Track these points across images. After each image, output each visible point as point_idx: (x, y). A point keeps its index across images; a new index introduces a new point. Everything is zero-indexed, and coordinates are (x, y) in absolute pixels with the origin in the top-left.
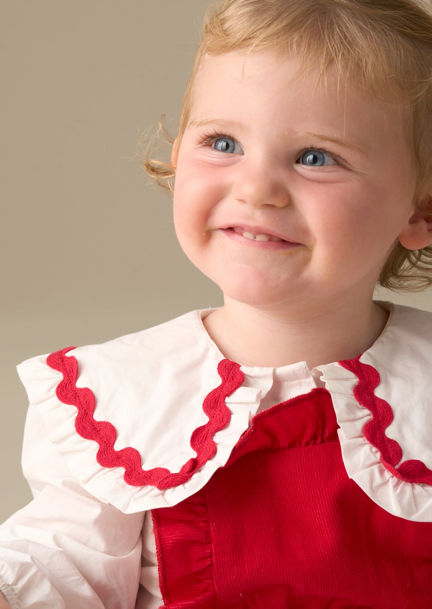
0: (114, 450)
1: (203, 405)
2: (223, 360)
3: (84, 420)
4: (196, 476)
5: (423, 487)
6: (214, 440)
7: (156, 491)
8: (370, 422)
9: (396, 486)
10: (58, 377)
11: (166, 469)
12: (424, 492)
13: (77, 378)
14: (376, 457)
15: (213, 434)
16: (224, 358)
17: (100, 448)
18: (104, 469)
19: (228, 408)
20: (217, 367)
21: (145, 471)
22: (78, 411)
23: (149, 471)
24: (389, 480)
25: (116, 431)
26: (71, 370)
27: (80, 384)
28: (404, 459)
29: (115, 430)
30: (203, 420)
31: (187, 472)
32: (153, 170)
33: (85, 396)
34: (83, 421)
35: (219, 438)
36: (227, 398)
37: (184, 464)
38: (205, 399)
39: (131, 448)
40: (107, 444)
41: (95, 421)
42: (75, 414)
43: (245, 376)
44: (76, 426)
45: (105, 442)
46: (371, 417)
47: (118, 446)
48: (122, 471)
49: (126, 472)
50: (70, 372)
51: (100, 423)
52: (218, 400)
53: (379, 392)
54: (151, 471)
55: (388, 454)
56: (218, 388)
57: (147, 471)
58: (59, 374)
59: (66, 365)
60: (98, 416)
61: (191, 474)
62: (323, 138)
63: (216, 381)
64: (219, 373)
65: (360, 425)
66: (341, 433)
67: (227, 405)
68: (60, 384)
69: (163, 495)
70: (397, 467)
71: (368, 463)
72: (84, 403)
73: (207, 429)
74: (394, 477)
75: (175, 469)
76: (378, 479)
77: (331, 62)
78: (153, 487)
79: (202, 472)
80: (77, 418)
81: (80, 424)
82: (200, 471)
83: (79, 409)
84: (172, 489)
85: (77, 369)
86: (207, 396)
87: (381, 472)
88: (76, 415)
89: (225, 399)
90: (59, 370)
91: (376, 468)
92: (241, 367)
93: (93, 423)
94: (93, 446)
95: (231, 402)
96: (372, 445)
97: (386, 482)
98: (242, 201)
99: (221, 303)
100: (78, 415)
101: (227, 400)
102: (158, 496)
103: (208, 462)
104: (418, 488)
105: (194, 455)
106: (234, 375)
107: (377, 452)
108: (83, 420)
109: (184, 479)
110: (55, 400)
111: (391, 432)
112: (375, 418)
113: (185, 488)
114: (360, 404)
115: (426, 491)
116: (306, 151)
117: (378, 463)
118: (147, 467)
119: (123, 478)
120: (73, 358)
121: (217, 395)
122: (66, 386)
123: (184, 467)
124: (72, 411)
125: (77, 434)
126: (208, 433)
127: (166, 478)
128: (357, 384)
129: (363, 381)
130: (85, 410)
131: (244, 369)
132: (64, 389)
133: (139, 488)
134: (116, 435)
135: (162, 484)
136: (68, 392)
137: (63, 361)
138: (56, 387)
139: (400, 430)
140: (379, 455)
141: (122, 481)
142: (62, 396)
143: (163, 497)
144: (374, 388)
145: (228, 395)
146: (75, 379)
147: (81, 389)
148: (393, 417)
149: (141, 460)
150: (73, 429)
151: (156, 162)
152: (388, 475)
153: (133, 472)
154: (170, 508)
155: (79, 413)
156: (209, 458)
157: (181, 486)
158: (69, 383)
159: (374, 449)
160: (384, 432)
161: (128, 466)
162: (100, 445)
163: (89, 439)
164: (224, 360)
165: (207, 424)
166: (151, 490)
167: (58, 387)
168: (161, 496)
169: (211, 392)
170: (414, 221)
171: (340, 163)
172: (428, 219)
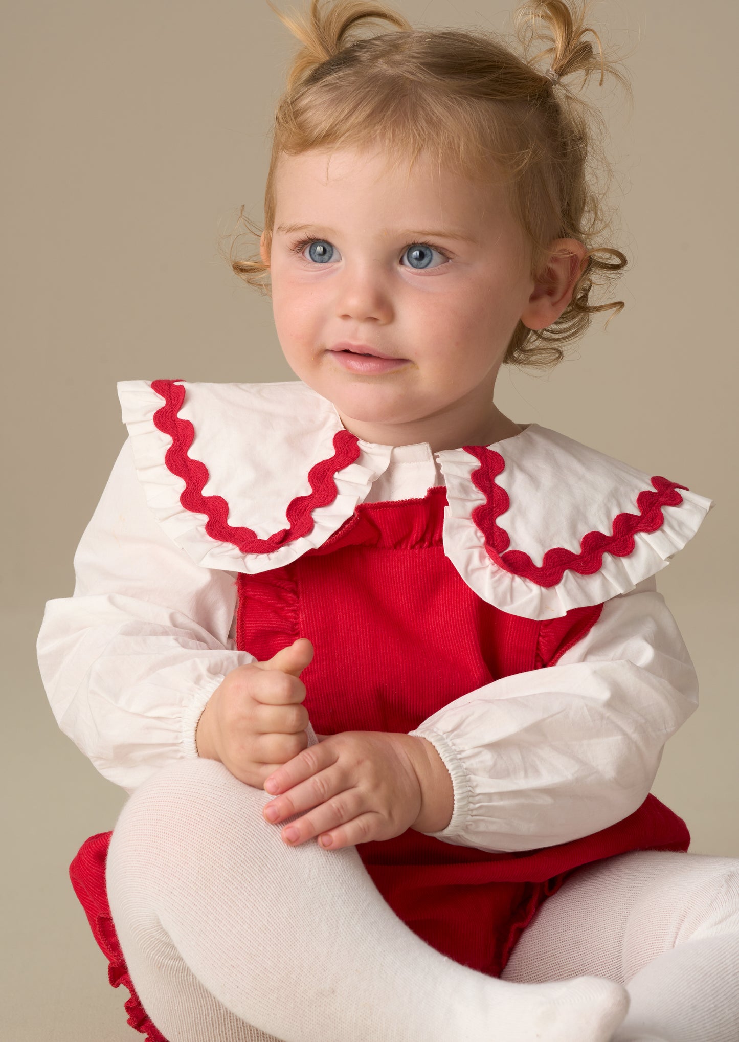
0: (201, 494)
1: (310, 473)
2: (341, 431)
3: (177, 453)
4: (283, 550)
5: (524, 581)
6: (313, 516)
7: (237, 551)
8: (482, 506)
9: (494, 574)
10: (160, 402)
11: (254, 532)
12: (524, 587)
13: (180, 409)
14: (479, 541)
15: (313, 509)
16: (344, 429)
17: (187, 488)
18: (185, 511)
19: (336, 486)
20: (333, 437)
21: (230, 527)
22: (172, 443)
23: (234, 528)
24: (488, 566)
25: (208, 475)
26: (176, 399)
27: (182, 415)
28: (510, 549)
29: (208, 473)
30: (305, 490)
31: (275, 543)
32: (241, 268)
33: (184, 429)
34: (175, 455)
36: (337, 473)
37: (275, 533)
38: (313, 468)
39: (220, 497)
40: (195, 486)
41: (188, 457)
42: (168, 444)
43: (361, 452)
44: (166, 457)
45: (194, 484)
46: (485, 502)
47: (207, 491)
48: (204, 518)
49: (209, 521)
50: (175, 401)
51: (194, 461)
52: (327, 473)
53: (500, 480)
54: (237, 529)
55: (494, 541)
56: (329, 459)
57: (232, 527)
58: (162, 400)
59: (172, 393)
60: (193, 454)
61: (279, 545)
63: (329, 452)
64: (334, 444)
65: (471, 506)
66: (447, 511)
67: (336, 482)
68: (160, 410)
69: (244, 558)
70: (501, 555)
71: (469, 544)
72: (182, 435)
73: (308, 502)
74: (495, 565)
75: (263, 535)
76: (476, 561)
78: (235, 546)
79: (292, 547)
80: (169, 449)
81: (171, 457)
82: (289, 545)
83: (174, 441)
84: (254, 555)
85: (183, 399)
86: (316, 465)
87: (481, 558)
88: (169, 446)
89: (334, 473)
90: (163, 396)
91: (476, 553)
92: (358, 441)
93: (186, 459)
94: (180, 484)
95: (340, 478)
96: (478, 529)
97: (485, 568)
100: (172, 447)
101: (336, 475)
102: (238, 558)
103: (301, 539)
104: (518, 579)
105: (287, 526)
106: (349, 449)
107: (481, 536)
108: (175, 453)
109: (271, 549)
110: (151, 425)
111: (502, 522)
112: (489, 504)
113: (270, 559)
114: (476, 487)
115: (527, 586)
117: (481, 547)
118: (232, 522)
119: (205, 527)
120: (182, 387)
121: (326, 467)
122: (166, 413)
123: (274, 535)
124: (166, 441)
125: (165, 466)
126: (308, 507)
127: (252, 542)
128: (477, 469)
129: (485, 466)
130: (180, 444)
132: (164, 416)
133: (220, 542)
134: (207, 480)
135: (246, 547)
136: (167, 420)
137: (170, 387)
138: (155, 411)
139: (513, 522)
140: (483, 539)
141: (203, 530)
142: (160, 422)
143: (244, 561)
144: (496, 475)
145: (338, 470)
146: (178, 408)
147: (182, 421)
148: (509, 506)
149: (228, 513)
150: (162, 459)
152: (488, 561)
153: (217, 524)
154: (249, 575)
155: (173, 445)
156: (303, 535)
157: (265, 555)
158: (170, 411)
159: (480, 533)
160: (495, 519)
161: (212, 516)
162: (188, 485)
163: (177, 475)
164: (343, 431)
165: (309, 496)
167: (158, 412)
168: (241, 559)
169: (321, 463)
170: (534, 298)
171: (446, 255)
172: (551, 293)
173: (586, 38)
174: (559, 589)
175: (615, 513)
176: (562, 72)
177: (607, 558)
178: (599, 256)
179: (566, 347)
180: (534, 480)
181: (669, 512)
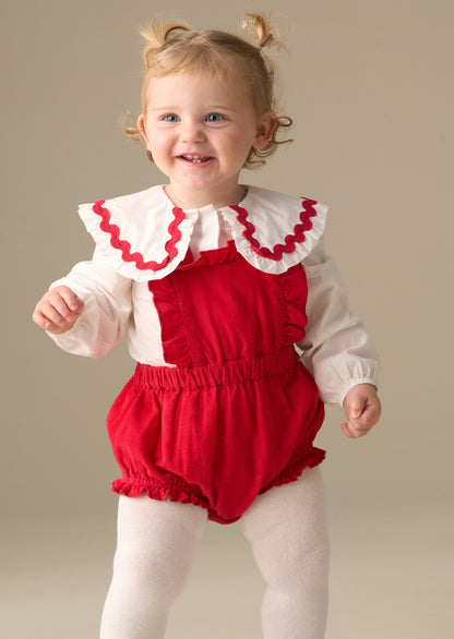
0: (130, 253)
1: (168, 230)
5: (269, 259)
6: (176, 247)
7: (152, 272)
8: (246, 231)
9: (258, 258)
11: (155, 262)
13: (109, 220)
15: (175, 244)
18: (126, 263)
20: (172, 211)
21: (145, 263)
23: (147, 263)
24: (255, 255)
26: (106, 215)
27: (111, 222)
29: (130, 244)
30: (169, 237)
31: (165, 263)
32: (129, 132)
33: (114, 228)
34: (114, 240)
35: (177, 245)
38: (169, 227)
39: (137, 253)
40: (126, 251)
41: (120, 240)
43: (185, 214)
44: (111, 242)
46: (246, 229)
48: (134, 263)
49: (136, 264)
50: (106, 217)
51: (122, 241)
52: (175, 227)
53: (248, 219)
55: (254, 244)
56: (174, 221)
58: (100, 217)
59: (104, 213)
60: (121, 238)
61: (167, 264)
62: (216, 107)
63: (173, 218)
64: (173, 214)
65: (241, 231)
67: (179, 229)
68: (101, 222)
69: (155, 273)
70: (258, 250)
71: (246, 247)
72: (114, 231)
73: (172, 242)
74: (257, 254)
75: (159, 262)
76: (250, 254)
77: (214, 72)
78: (150, 270)
80: (111, 239)
81: (113, 242)
82: (171, 262)
83: (112, 235)
84: (159, 271)
85: (109, 215)
86: (169, 225)
87: (252, 252)
89: (177, 226)
90: (100, 215)
91: (249, 250)
92: (182, 210)
94: (120, 252)
95: (181, 227)
96: (247, 240)
98: (185, 142)
99: (169, 183)
101: (179, 226)
102: (153, 274)
103: (175, 258)
104: (267, 259)
105: (168, 255)
106: (180, 214)
109: (165, 266)
110: (100, 230)
111: (254, 236)
112: (248, 230)
113: (165, 271)
114: (240, 223)
115: (270, 261)
116: (210, 115)
117: (250, 247)
118: (146, 261)
119: (135, 266)
120: (105, 208)
121: (174, 224)
122: (104, 223)
123: (164, 260)
124: (109, 236)
125: (112, 247)
126: (172, 244)
127: (156, 266)
128: (238, 216)
129: (241, 214)
130: (115, 235)
131: (184, 211)
132: (104, 225)
133: (144, 270)
134: (130, 247)
136: (106, 226)
138: (99, 224)
139: (258, 235)
140: (250, 244)
141: (135, 268)
142: (103, 228)
143: (156, 275)
144: (246, 217)
145: (179, 224)
147: (112, 225)
148: (255, 230)
149: (143, 258)
150: (110, 244)
151: (130, 129)
152: (254, 253)
153: (140, 263)
155: (112, 237)
156: (175, 256)
157: (163, 270)
159: (248, 242)
160: (252, 235)
161: (137, 261)
162: (123, 251)
163: (118, 249)
164: (175, 207)
165: (171, 239)
166: (150, 272)
167: (101, 224)
169: (171, 223)
170: (257, 136)
171: (224, 118)
172: (263, 135)
173: (270, 32)
174: (283, 261)
175: (293, 225)
176: (262, 45)
177: (297, 244)
178: (282, 120)
179: (267, 160)
180: (261, 218)
181: (312, 219)
